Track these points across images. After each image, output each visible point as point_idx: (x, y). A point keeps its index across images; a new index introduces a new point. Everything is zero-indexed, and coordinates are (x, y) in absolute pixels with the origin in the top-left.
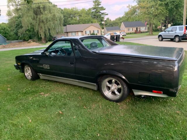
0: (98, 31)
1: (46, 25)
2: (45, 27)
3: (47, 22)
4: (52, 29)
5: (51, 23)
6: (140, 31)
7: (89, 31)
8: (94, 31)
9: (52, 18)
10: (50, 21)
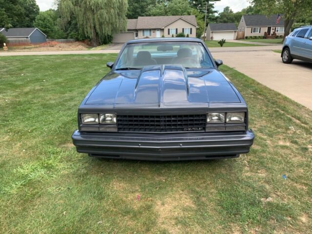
0: (191, 29)
1: (96, 16)
2: (94, 19)
3: (96, 10)
4: (105, 23)
5: (104, 12)
6: (275, 34)
7: (175, 30)
8: (183, 29)
9: (105, 3)
10: (102, 8)
